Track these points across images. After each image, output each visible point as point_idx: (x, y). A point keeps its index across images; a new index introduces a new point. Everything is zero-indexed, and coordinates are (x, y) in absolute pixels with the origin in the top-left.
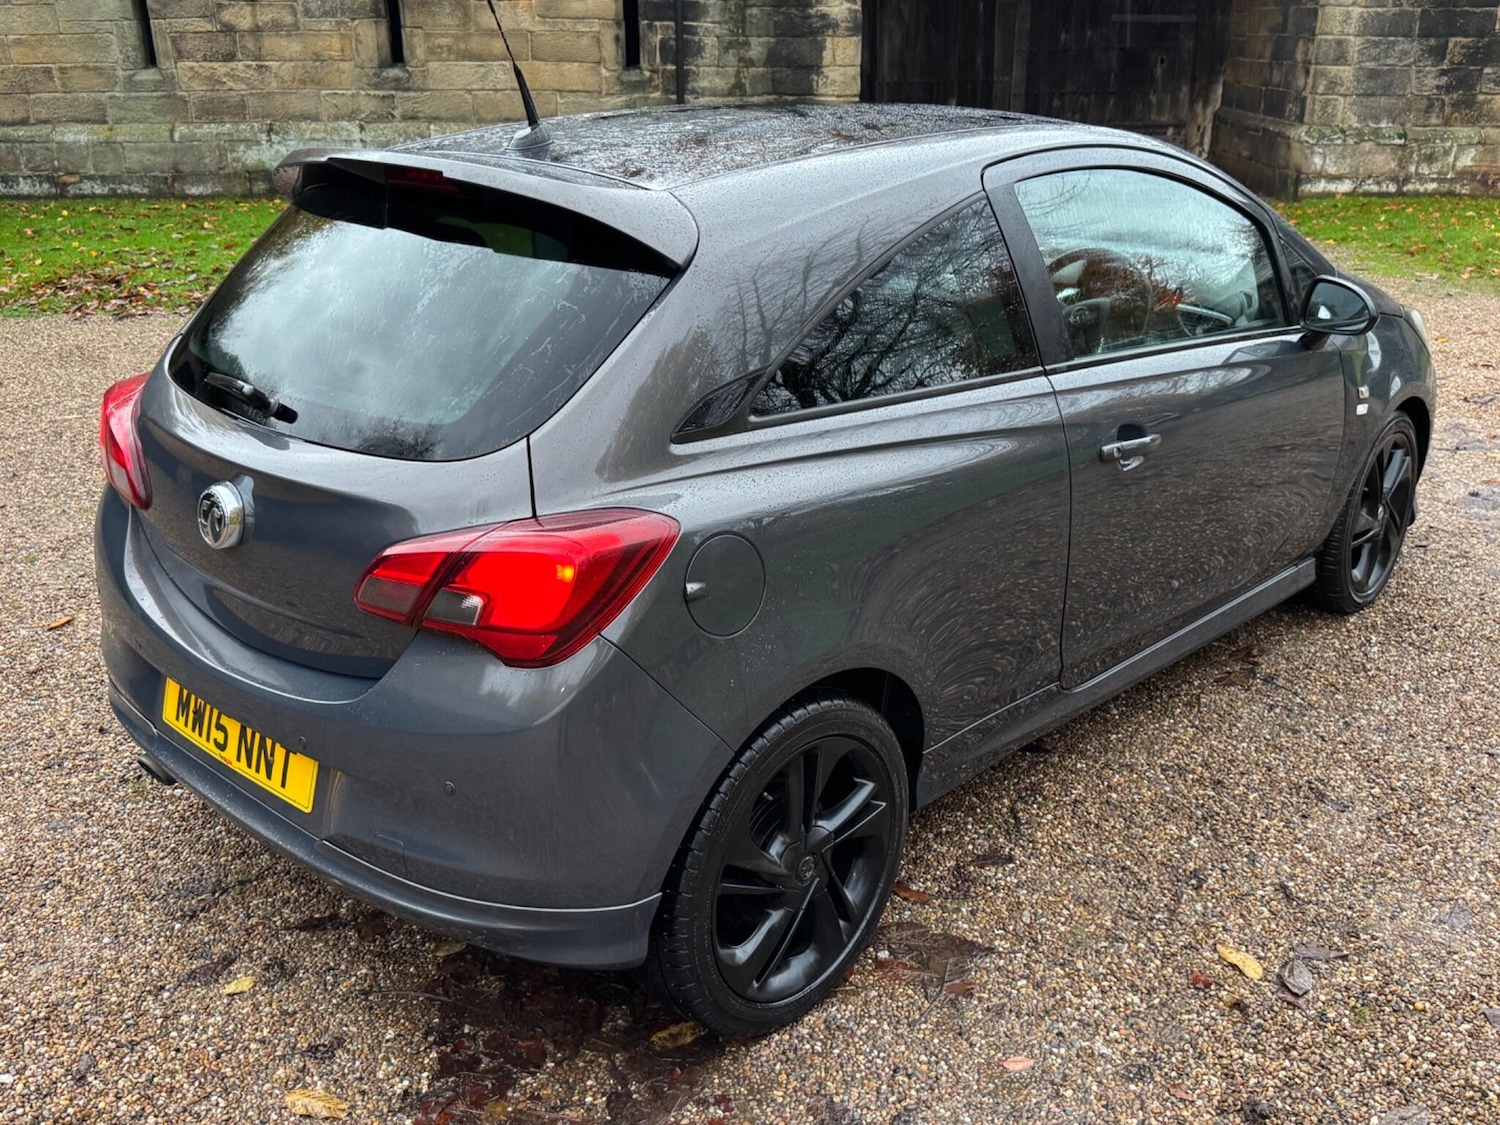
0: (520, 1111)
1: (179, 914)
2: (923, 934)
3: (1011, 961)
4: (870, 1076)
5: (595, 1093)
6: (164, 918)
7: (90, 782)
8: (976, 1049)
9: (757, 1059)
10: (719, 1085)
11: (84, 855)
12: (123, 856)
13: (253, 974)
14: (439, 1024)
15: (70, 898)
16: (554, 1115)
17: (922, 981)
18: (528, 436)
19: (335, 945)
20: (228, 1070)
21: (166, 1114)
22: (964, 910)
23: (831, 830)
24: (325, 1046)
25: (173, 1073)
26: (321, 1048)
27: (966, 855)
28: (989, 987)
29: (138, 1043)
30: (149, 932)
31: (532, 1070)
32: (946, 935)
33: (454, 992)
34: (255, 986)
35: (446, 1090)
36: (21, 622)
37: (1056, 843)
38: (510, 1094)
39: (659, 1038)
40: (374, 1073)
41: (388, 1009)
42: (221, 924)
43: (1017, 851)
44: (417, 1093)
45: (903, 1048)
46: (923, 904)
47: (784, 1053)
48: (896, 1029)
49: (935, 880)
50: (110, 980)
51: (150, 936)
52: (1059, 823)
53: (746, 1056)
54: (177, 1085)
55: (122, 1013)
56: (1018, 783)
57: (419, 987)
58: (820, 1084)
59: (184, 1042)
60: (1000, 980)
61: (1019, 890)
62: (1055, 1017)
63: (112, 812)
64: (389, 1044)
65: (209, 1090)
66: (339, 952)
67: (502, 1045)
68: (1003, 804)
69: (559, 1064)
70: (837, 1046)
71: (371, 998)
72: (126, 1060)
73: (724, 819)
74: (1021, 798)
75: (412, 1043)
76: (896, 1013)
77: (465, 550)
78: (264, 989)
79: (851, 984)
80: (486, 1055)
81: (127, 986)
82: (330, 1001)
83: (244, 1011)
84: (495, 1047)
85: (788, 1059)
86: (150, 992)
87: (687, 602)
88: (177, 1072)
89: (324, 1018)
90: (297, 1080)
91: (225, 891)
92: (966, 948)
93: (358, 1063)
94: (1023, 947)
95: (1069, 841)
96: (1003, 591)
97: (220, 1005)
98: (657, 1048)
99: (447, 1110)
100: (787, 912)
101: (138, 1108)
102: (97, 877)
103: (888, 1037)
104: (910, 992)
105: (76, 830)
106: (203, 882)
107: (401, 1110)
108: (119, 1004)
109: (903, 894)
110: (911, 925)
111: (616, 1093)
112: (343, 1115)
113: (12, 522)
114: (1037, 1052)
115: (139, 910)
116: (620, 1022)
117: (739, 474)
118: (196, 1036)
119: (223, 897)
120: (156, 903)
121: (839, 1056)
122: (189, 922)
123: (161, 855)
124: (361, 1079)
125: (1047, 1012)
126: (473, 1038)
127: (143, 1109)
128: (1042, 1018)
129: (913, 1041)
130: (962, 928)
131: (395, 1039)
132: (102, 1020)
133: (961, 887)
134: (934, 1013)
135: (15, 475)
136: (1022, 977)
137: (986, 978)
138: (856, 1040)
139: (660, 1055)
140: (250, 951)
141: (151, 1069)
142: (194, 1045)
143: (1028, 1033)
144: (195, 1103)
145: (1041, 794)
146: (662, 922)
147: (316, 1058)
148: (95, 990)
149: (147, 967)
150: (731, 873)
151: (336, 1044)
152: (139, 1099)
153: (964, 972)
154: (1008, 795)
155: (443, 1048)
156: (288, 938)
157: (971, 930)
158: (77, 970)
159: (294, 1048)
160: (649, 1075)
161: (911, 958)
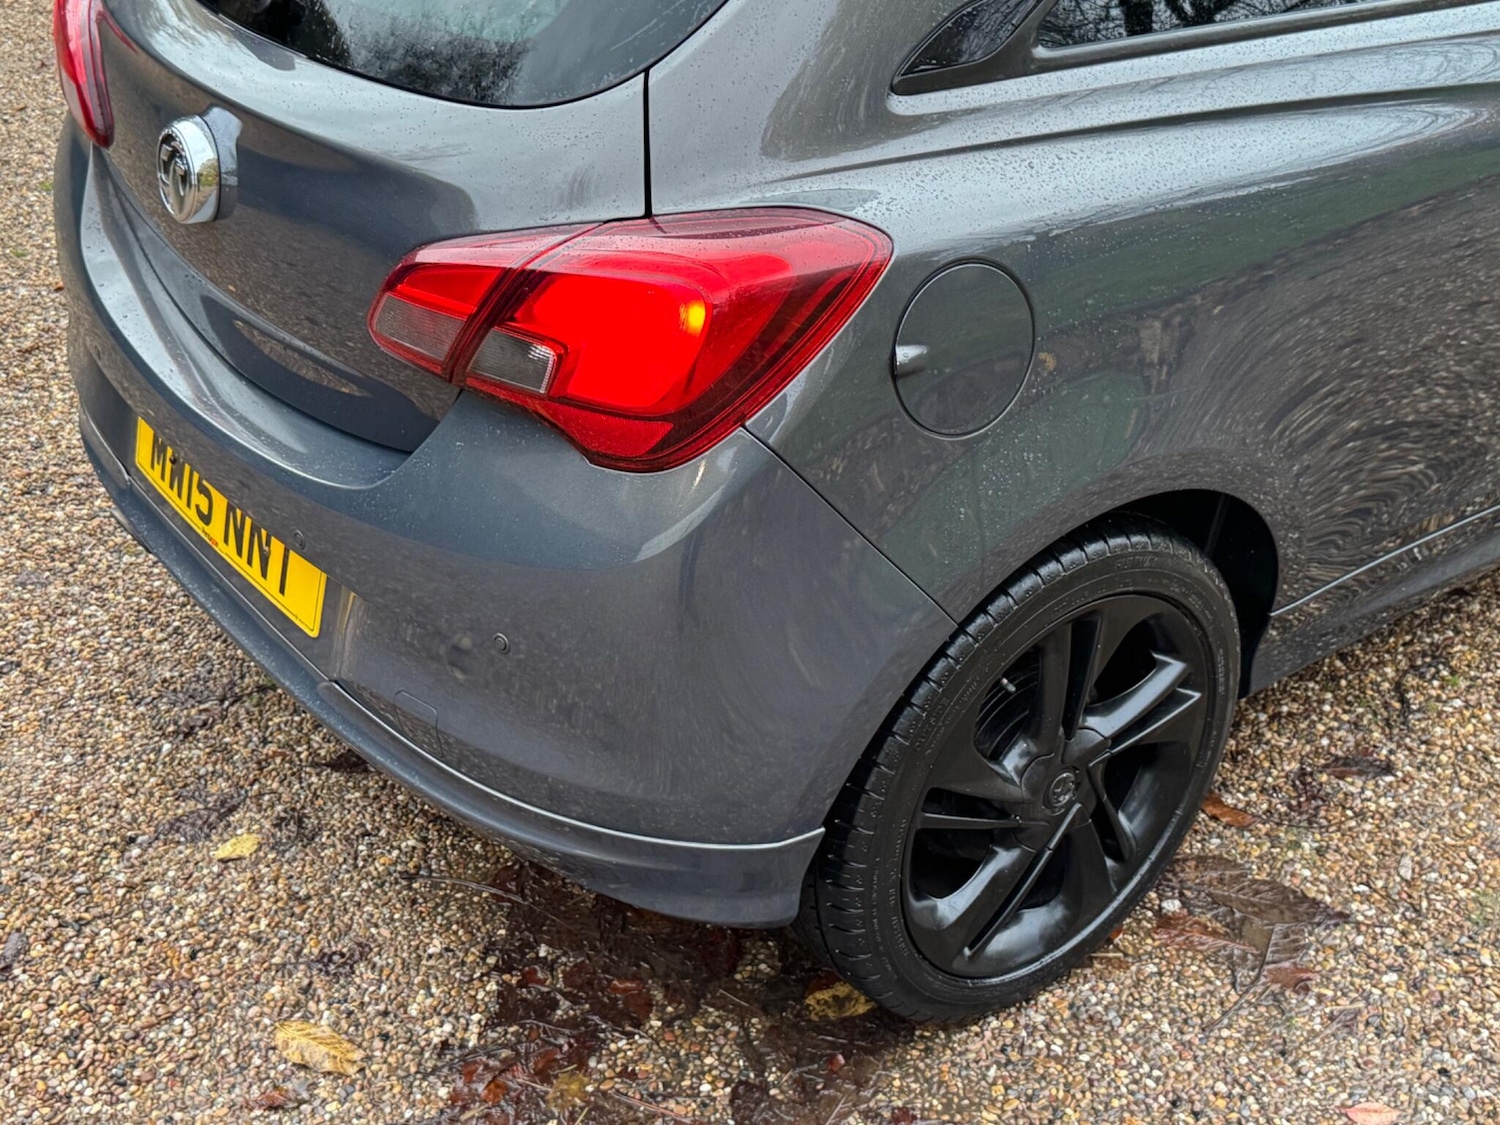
0: (604, 1093)
1: (171, 728)
2: (1236, 879)
3: (1374, 939)
4: (1134, 1107)
5: (715, 1078)
6: (149, 733)
7: (80, 518)
8: (1307, 1082)
9: (961, 1054)
10: (901, 1089)
11: (57, 627)
12: (108, 633)
13: (259, 831)
14: (505, 940)
15: (29, 690)
16: (653, 1108)
17: (1230, 957)
18: (646, 71)
19: (376, 797)
20: (204, 978)
21: (110, 1040)
22: (1306, 845)
23: (1107, 734)
24: (342, 955)
25: (129, 975)
26: (336, 958)
27: (1317, 753)
28: (1337, 978)
29: (88, 923)
30: (127, 751)
31: (629, 1029)
32: (1273, 885)
33: (532, 889)
34: (259, 849)
35: (504, 1046)
36: (21, 276)
37: (1465, 749)
38: (592, 1063)
39: (818, 1000)
40: (404, 1006)
41: (437, 905)
42: (226, 749)
43: (1401, 756)
44: (462, 1046)
45: (1190, 1066)
46: (1242, 829)
47: (1003, 1050)
48: (1182, 1033)
49: (1263, 790)
50: (62, 822)
51: (127, 758)
52: (1473, 716)
53: (945, 1047)
54: (132, 996)
55: (74, 872)
56: (1411, 642)
57: (485, 876)
58: (1055, 1110)
59: (149, 929)
60: (1355, 969)
61: (1398, 821)
62: (1438, 1043)
63: (102, 566)
64: (432, 962)
65: (173, 1008)
66: (381, 810)
67: (590, 983)
68: (1384, 675)
69: (668, 1023)
70: (1087, 1050)
71: (415, 885)
72: (69, 947)
73: (932, 720)
74: (1413, 667)
75: (463, 963)
76: (1184, 1005)
77: (530, 267)
78: (271, 856)
79: (1117, 948)
80: (566, 996)
81: (85, 833)
82: (359, 885)
83: (239, 889)
84: (581, 984)
85: (1009, 1062)
86: (115, 845)
87: (895, 378)
88: (134, 973)
89: (346, 911)
90: (297, 1005)
91: (238, 699)
92: (1302, 909)
93: (384, 988)
94: (1397, 918)
95: (1486, 747)
96: (1425, 348)
97: (208, 873)
98: (814, 1017)
99: (500, 1080)
100: (1025, 854)
101: (74, 1024)
102: (69, 663)
103: (1167, 1045)
104: (1209, 973)
105: (51, 588)
106: (210, 684)
107: (435, 1069)
108: (72, 859)
109: (1211, 810)
110: (1219, 861)
111: (746, 1083)
112: (352, 1070)
113: (31, 131)
114: (1403, 1097)
115: (118, 718)
116: (763, 966)
117: (1006, 153)
118: (168, 920)
119: (233, 709)
120: (142, 709)
121: (1088, 1066)
122: (183, 742)
123: (160, 636)
124: (385, 1013)
125: (1426, 1032)
126: (550, 966)
127: (81, 1027)
128: (1417, 1042)
129: (1206, 1057)
130: (1301, 875)
131: (441, 955)
132: (44, 881)
133: (1304, 808)
134: (1244, 1013)
135: (43, 65)
136: (1390, 968)
137: (1332, 963)
138: (1118, 1042)
139: (819, 1029)
140: (260, 795)
141: (100, 965)
142: (162, 935)
143: (1392, 1065)
144: (151, 1026)
145: (1446, 664)
146: (826, 864)
147: (327, 973)
148: (42, 834)
149: (116, 807)
150: (937, 798)
151: (357, 957)
152: (76, 1011)
153: (1297, 948)
154: (1394, 662)
155: (506, 977)
156: (314, 779)
157: (1316, 881)
158: (23, 800)
159: (298, 954)
160: (798, 1060)
161: (1216, 917)
